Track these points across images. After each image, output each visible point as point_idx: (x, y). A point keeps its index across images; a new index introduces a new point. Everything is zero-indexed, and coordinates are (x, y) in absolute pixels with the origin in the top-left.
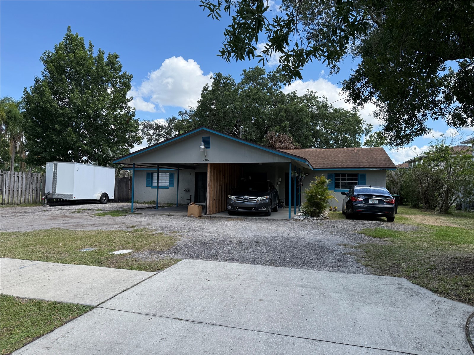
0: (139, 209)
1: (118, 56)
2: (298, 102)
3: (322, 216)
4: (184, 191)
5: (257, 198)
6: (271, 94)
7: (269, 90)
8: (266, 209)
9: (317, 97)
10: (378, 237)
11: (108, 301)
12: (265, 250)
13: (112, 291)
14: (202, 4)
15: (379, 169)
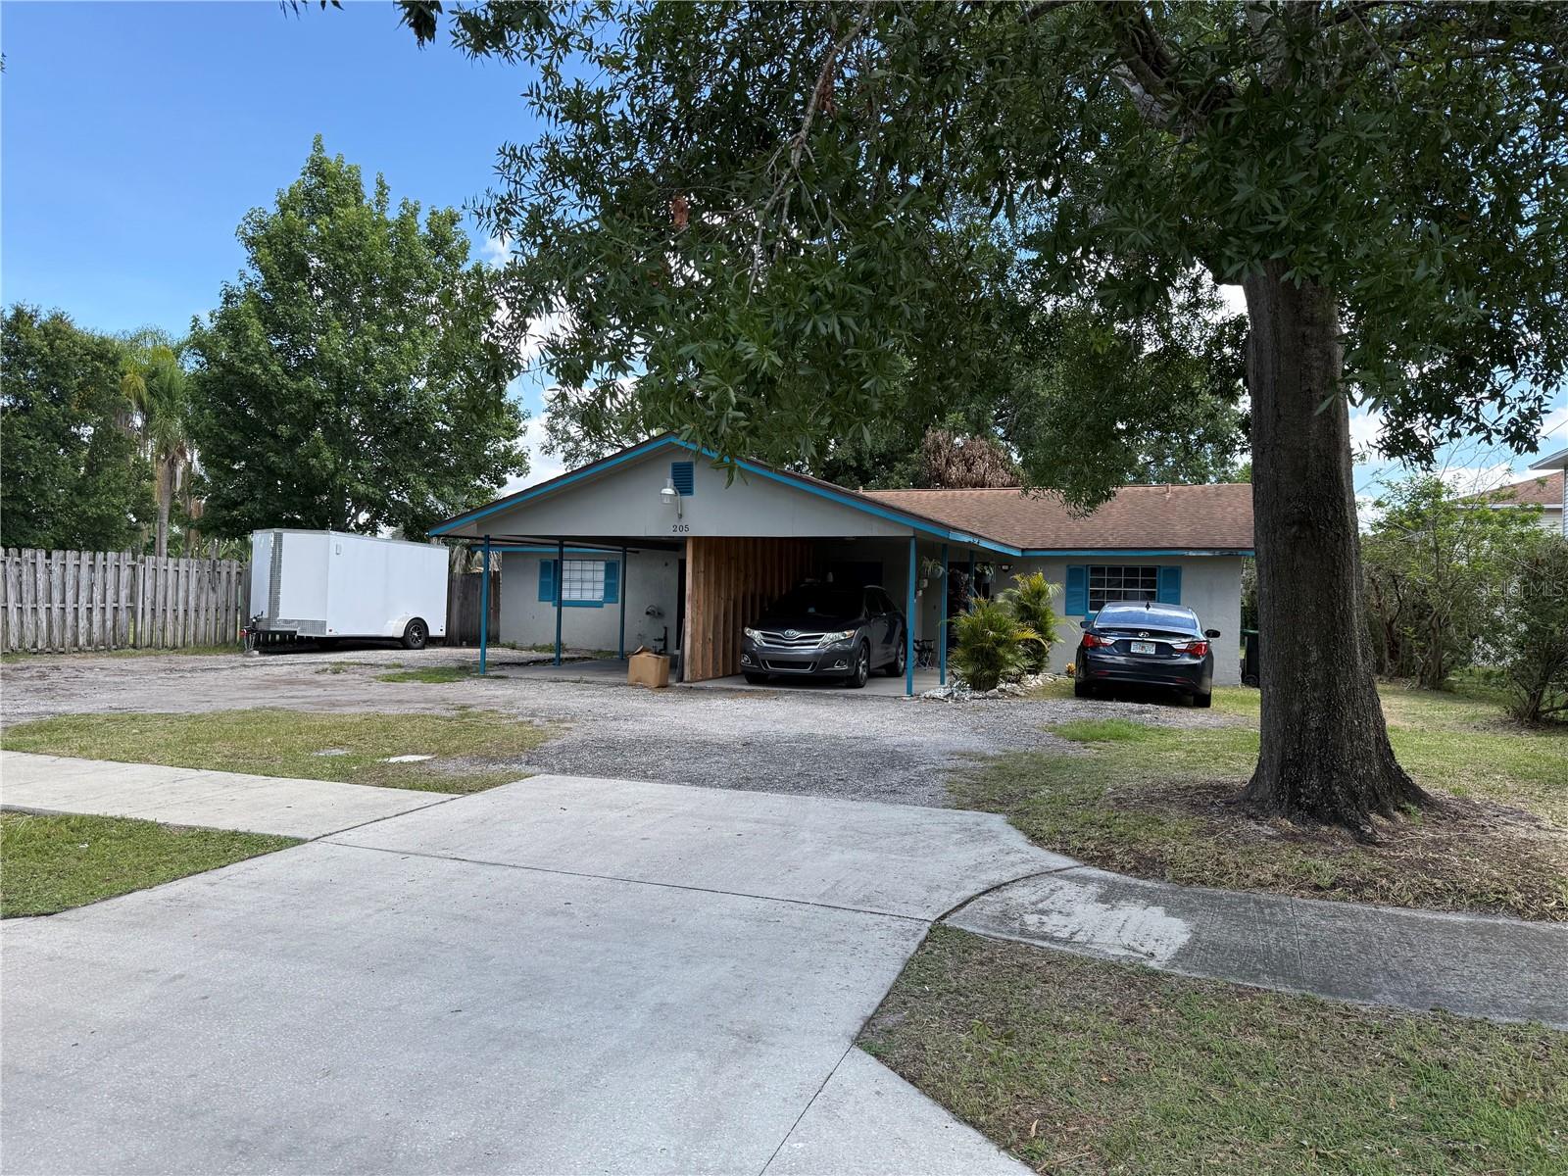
1: (457, 215)
4: (648, 613)
5: (821, 636)
10: (1082, 739)
11: (339, 834)
15: (1217, 553)
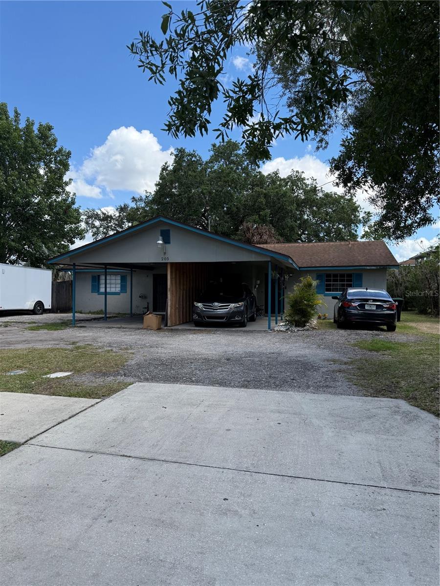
0: (83, 320)
1: (51, 126)
2: (280, 185)
3: (308, 326)
4: (140, 297)
5: (229, 305)
6: (247, 174)
7: (245, 169)
8: (240, 318)
9: (304, 179)
10: (375, 351)
11: (38, 437)
12: (237, 369)
13: (44, 424)
14: (141, 64)
15: (378, 267)
